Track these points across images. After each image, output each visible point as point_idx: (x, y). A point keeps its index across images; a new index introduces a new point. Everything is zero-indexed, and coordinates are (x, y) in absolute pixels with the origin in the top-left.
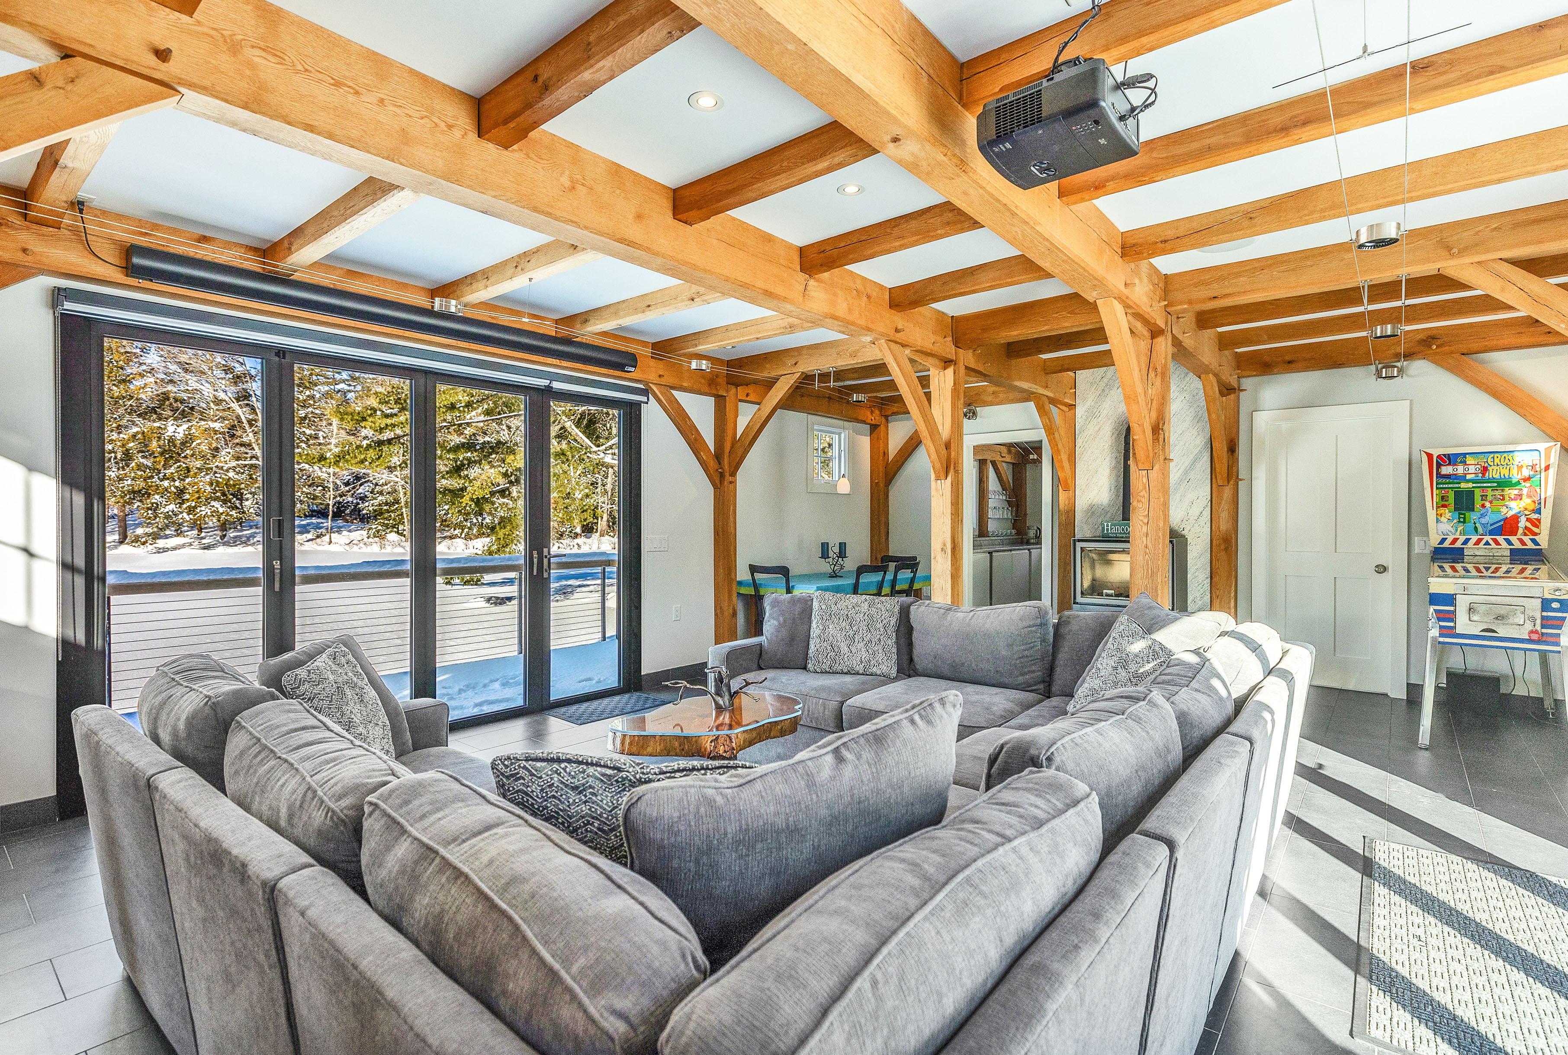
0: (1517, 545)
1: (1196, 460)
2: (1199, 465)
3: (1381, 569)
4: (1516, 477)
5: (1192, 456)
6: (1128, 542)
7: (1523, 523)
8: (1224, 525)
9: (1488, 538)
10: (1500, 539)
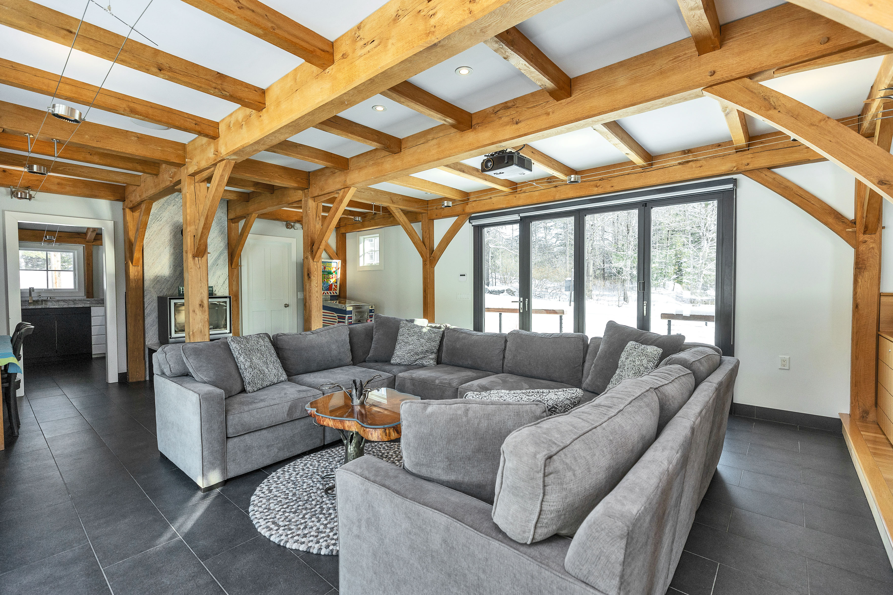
0: (333, 294)
1: (221, 254)
2: (222, 257)
3: (287, 306)
4: (333, 271)
5: (219, 252)
6: (183, 298)
7: (333, 287)
8: (234, 289)
9: (326, 292)
10: (329, 292)
